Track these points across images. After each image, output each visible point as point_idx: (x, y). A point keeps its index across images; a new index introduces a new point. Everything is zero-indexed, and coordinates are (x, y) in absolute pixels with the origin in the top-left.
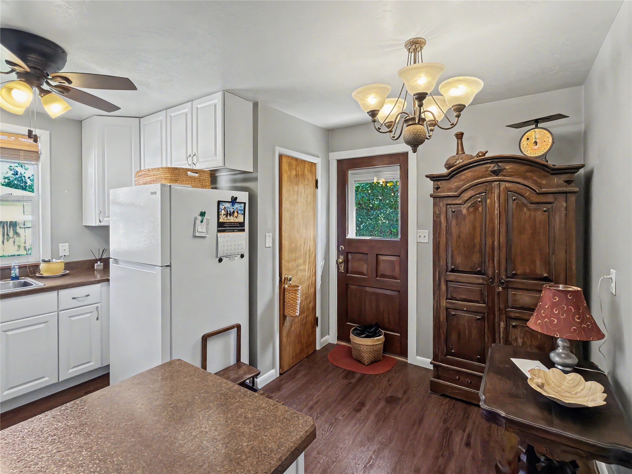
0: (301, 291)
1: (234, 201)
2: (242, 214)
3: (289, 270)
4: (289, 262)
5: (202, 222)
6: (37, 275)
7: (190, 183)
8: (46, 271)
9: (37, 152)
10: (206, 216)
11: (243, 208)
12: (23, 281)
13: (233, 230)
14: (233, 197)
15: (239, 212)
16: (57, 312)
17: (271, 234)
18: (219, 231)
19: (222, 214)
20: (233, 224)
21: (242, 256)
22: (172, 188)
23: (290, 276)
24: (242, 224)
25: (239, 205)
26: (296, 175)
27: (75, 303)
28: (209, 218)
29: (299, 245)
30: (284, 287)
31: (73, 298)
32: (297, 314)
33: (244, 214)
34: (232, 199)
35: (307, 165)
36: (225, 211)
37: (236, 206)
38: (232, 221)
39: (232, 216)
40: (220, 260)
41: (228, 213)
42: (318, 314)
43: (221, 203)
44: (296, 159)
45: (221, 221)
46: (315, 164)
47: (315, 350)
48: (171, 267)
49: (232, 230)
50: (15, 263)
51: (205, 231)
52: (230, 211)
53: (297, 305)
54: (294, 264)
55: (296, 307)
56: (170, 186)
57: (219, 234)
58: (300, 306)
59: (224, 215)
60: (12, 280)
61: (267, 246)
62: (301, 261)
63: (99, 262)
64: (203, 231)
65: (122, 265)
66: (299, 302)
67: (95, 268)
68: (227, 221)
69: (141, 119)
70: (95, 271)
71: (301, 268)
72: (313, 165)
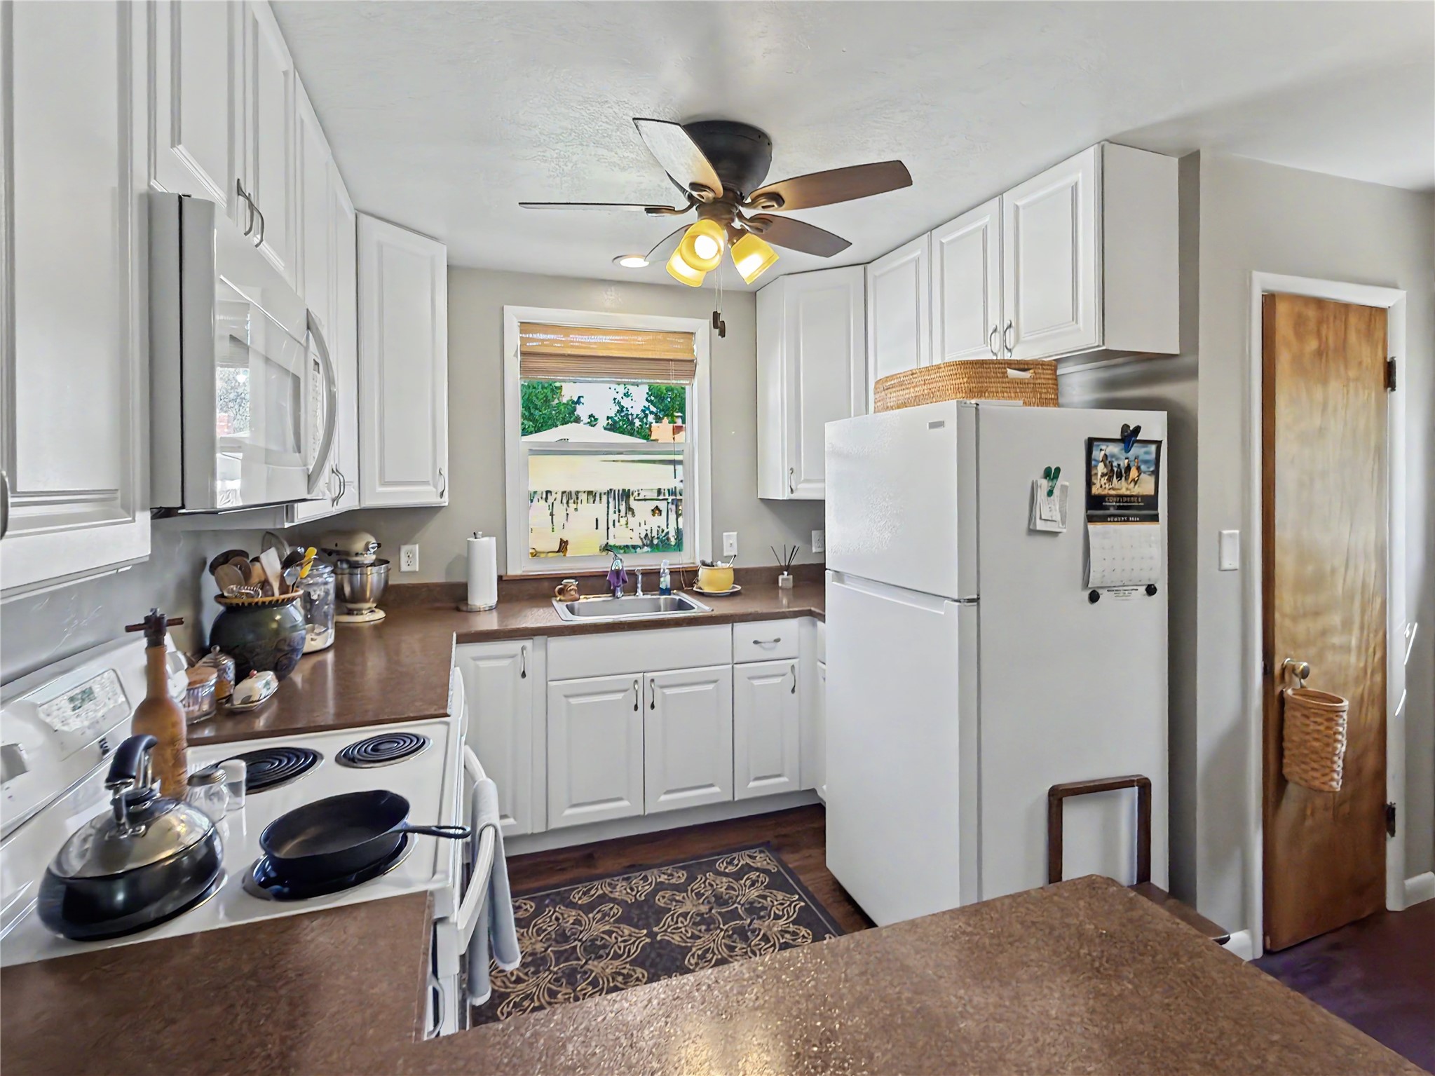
0: (1348, 714)
1: (1129, 437)
2: (1152, 472)
3: (1295, 643)
4: (1295, 619)
5: (1050, 493)
6: (694, 589)
7: (1013, 395)
8: (710, 583)
9: (692, 361)
10: (1061, 481)
11: (1153, 456)
12: (677, 598)
13: (1128, 516)
14: (1125, 427)
15: (1143, 467)
16: (730, 666)
17: (1237, 532)
18: (1090, 519)
19: (1099, 474)
20: (1125, 499)
21: (1151, 590)
22: (981, 412)
23: (1305, 664)
24: (1150, 502)
25: (1144, 450)
26: (1320, 353)
27: (758, 653)
28: (1067, 484)
29: (1328, 568)
30: (1282, 692)
31: (756, 642)
32: (1334, 784)
33: (1156, 473)
34: (1122, 432)
35: (1353, 320)
36: (1105, 466)
37: (1136, 450)
38: (1124, 491)
39: (1123, 478)
40: (1094, 597)
41: (1112, 470)
42: (1394, 795)
43: (1095, 443)
44: (1320, 303)
45: (1097, 493)
46: (1382, 312)
47: (1382, 909)
48: (978, 604)
49: (1124, 516)
50: (665, 564)
51: (1057, 517)
52: (1119, 465)
53: (1336, 758)
54: (1314, 626)
55: (1333, 762)
56: (977, 404)
57: (1091, 527)
58: (1344, 761)
59: (1103, 475)
60: (660, 594)
61: (1226, 565)
62: (1336, 619)
63: (786, 573)
64: (1054, 519)
65: (849, 586)
66: (1344, 749)
67: (780, 585)
68: (1112, 492)
69: (869, 265)
70: (780, 591)
71: (1336, 640)
72: (1377, 315)
